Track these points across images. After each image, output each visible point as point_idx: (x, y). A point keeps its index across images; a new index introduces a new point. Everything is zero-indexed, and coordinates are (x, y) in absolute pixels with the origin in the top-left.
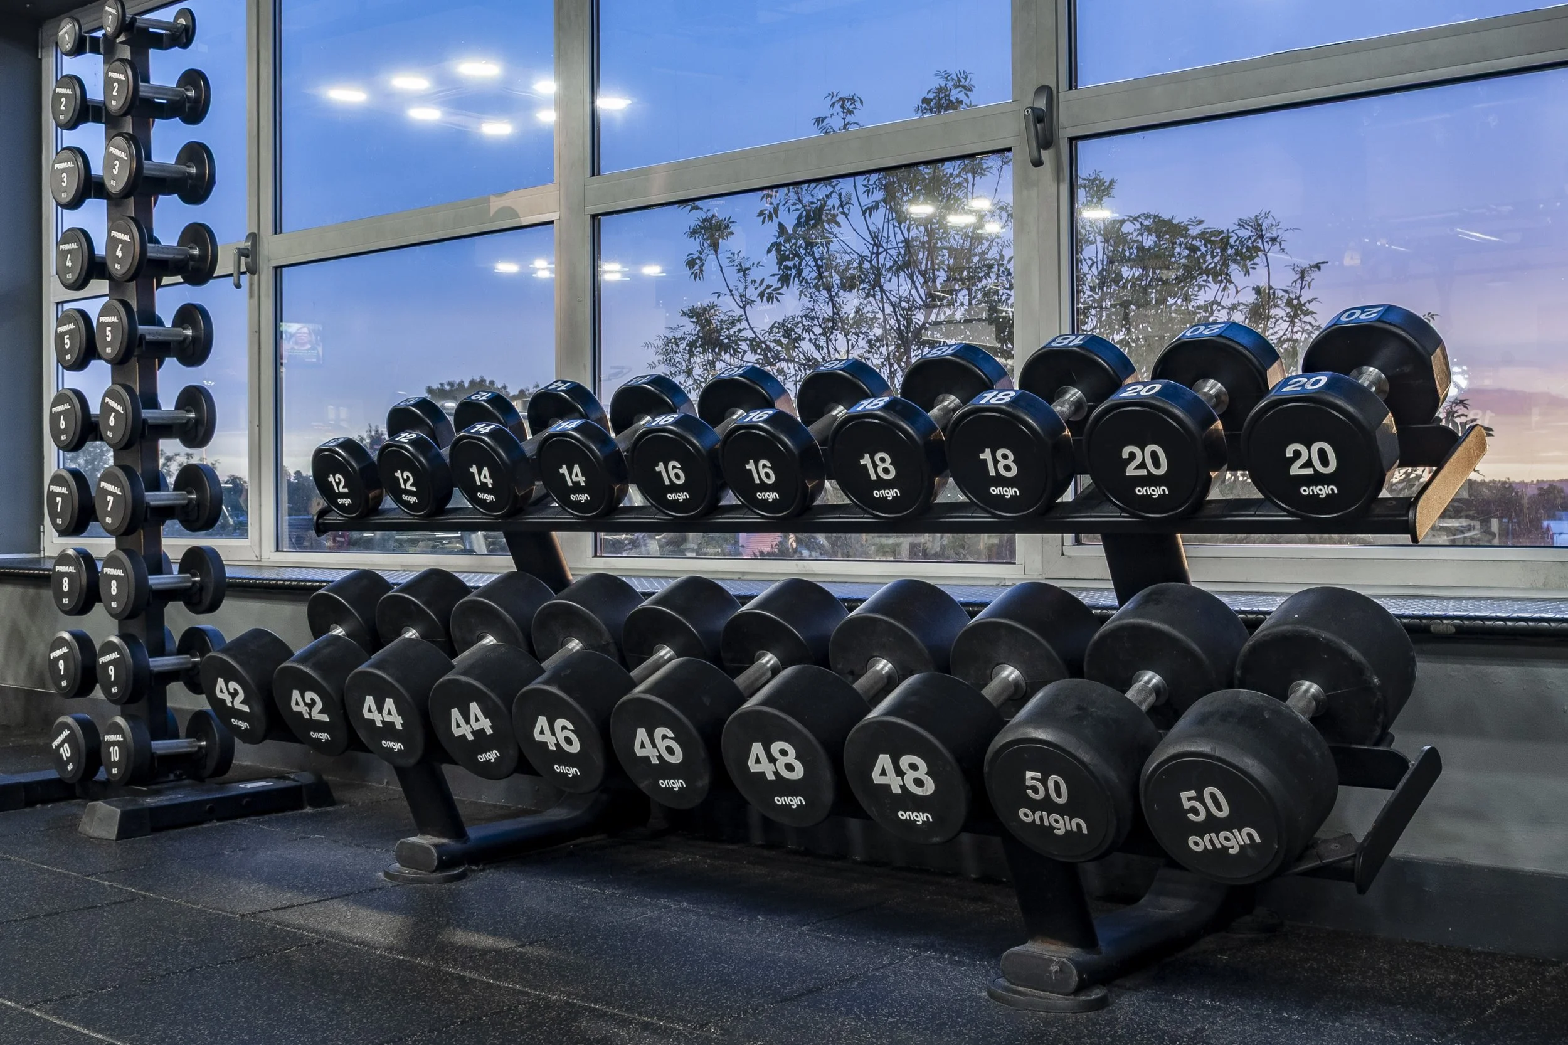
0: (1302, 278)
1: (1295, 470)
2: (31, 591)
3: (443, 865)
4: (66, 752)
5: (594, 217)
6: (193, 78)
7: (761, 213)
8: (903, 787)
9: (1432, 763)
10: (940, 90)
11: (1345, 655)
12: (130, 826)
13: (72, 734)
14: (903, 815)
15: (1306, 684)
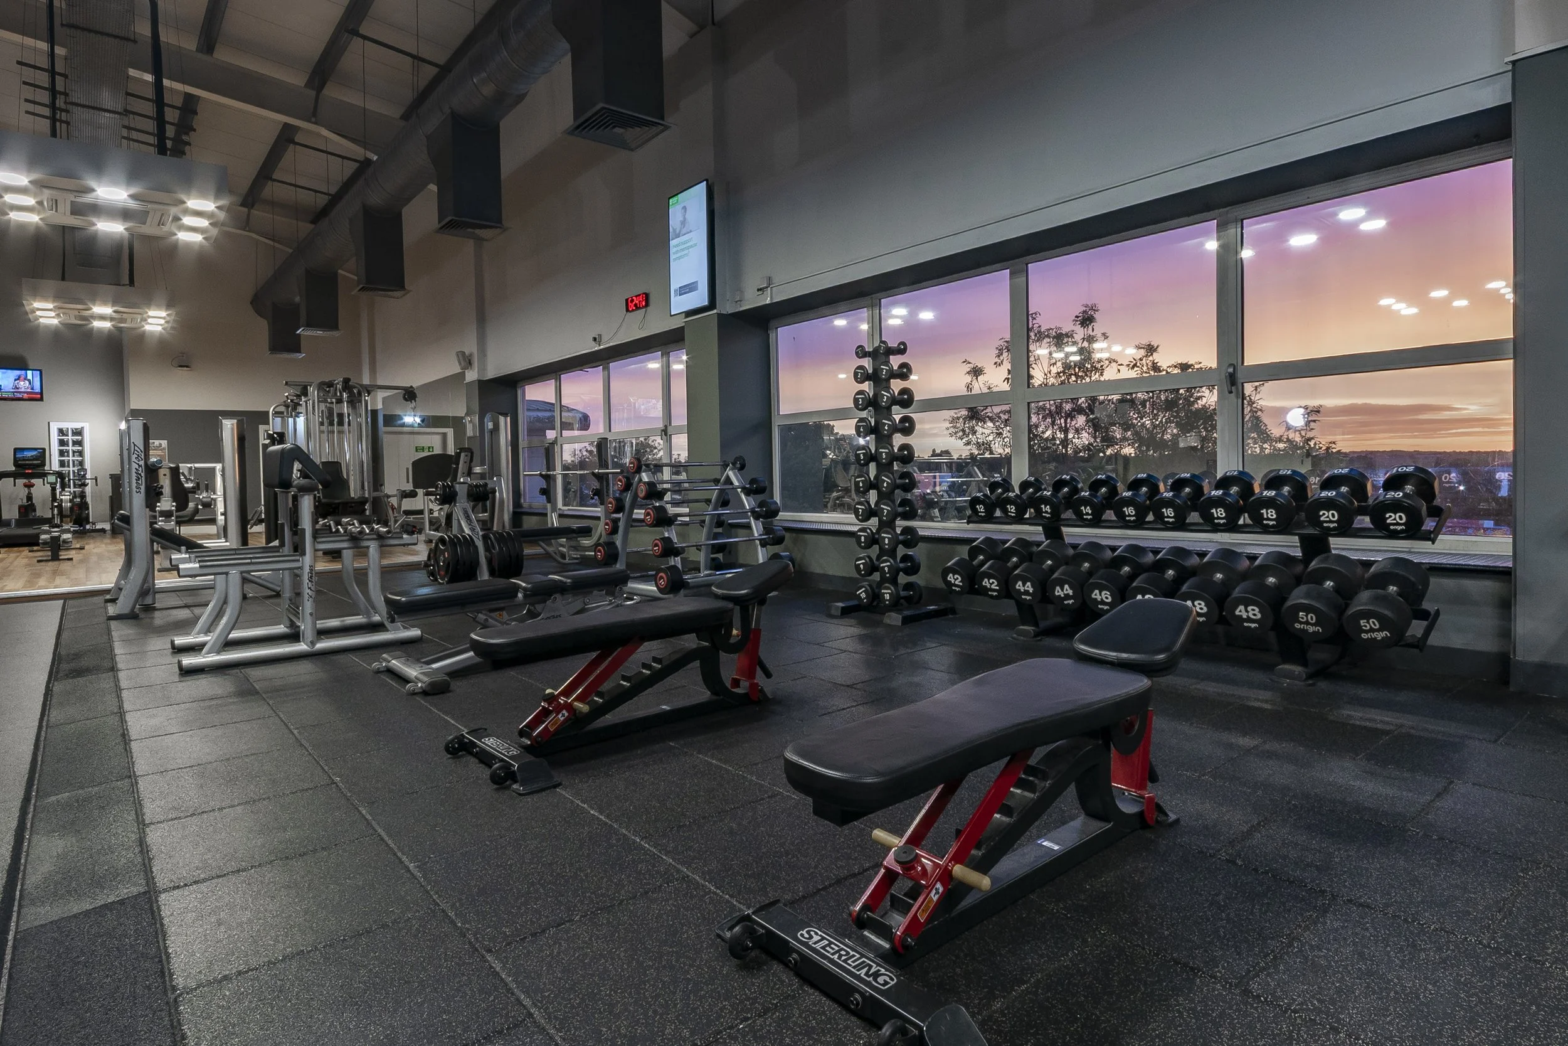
0: (1256, 390)
1: (1389, 521)
2: (794, 535)
3: (1035, 636)
4: (863, 595)
5: (1029, 403)
6: (904, 365)
7: (995, 363)
8: (1248, 616)
9: (1438, 612)
10: (1084, 312)
11: (1408, 579)
12: (906, 621)
13: (866, 590)
14: (1245, 624)
15: (1391, 587)
